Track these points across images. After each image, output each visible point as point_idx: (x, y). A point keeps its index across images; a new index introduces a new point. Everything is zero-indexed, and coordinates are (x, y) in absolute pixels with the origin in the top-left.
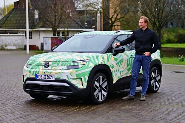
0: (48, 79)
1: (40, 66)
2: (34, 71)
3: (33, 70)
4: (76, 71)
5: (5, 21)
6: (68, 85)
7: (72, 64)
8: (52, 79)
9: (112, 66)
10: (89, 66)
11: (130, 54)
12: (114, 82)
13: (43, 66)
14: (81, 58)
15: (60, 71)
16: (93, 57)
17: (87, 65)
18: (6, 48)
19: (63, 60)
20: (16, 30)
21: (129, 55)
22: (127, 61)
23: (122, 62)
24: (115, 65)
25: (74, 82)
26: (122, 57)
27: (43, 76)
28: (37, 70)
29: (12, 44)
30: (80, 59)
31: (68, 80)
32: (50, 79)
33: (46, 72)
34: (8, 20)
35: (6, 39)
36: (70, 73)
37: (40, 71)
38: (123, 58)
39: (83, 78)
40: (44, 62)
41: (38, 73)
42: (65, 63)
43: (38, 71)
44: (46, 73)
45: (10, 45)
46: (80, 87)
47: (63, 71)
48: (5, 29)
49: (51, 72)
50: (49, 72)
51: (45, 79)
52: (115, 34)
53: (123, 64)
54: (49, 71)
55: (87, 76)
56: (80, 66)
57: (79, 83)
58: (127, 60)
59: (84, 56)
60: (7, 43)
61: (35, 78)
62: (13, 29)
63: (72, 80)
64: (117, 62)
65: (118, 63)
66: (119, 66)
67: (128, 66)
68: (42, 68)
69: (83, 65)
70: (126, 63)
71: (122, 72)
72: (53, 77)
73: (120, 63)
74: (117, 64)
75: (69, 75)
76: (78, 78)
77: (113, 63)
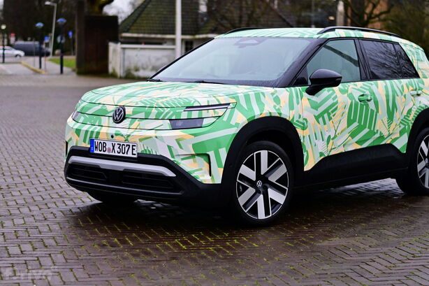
0: (121, 154)
1: (102, 118)
2: (87, 131)
3: (85, 128)
4: (195, 135)
5: (138, 17)
6: (170, 174)
7: (184, 115)
8: (130, 155)
9: (303, 124)
10: (233, 123)
11: (358, 90)
12: (307, 167)
13: (111, 118)
14: (210, 99)
15: (152, 133)
16: (247, 97)
17: (225, 118)
18: (136, 74)
19: (162, 103)
20: (159, 36)
21: (357, 95)
22: (347, 110)
23: (332, 112)
24: (312, 120)
25: (187, 166)
26: (333, 99)
27: (109, 145)
28: (96, 128)
29: (150, 67)
30: (208, 101)
31: (172, 159)
32: (125, 155)
33: (117, 135)
34: (143, 15)
35: (137, 55)
36: (178, 141)
37: (101, 131)
38: (337, 102)
39: (211, 154)
40: (113, 108)
41: (97, 138)
42: (167, 110)
43: (96, 130)
44: (115, 138)
45: (144, 69)
46: (204, 178)
47: (159, 134)
48: (135, 35)
49: (128, 136)
50: (122, 136)
51: (113, 154)
52: (317, 36)
53: (335, 119)
54: (125, 132)
55: (224, 149)
56: (205, 122)
57: (201, 169)
58: (348, 107)
59: (221, 93)
60: (139, 65)
61: (90, 148)
62: (153, 36)
63: (182, 159)
64: (317, 113)
65: (321, 115)
66: (325, 124)
67: (349, 124)
68: (109, 123)
69: (214, 119)
70: (346, 115)
71: (333, 139)
72: (133, 149)
73: (326, 116)
74: (317, 118)
75: (175, 146)
76: (198, 155)
77: (305, 115)
